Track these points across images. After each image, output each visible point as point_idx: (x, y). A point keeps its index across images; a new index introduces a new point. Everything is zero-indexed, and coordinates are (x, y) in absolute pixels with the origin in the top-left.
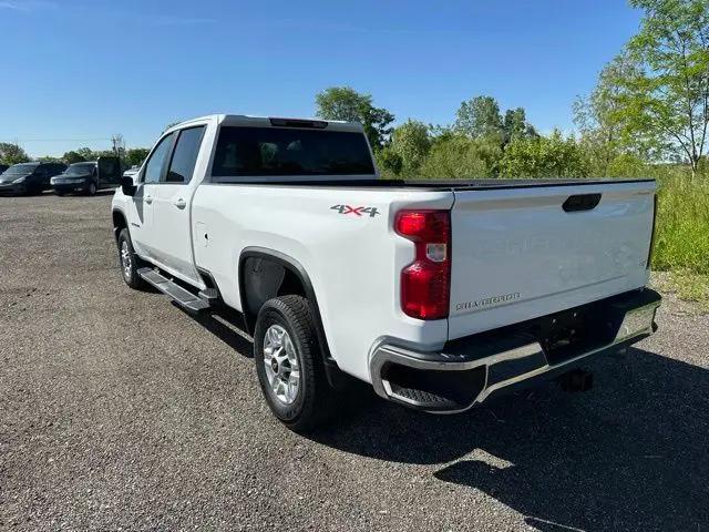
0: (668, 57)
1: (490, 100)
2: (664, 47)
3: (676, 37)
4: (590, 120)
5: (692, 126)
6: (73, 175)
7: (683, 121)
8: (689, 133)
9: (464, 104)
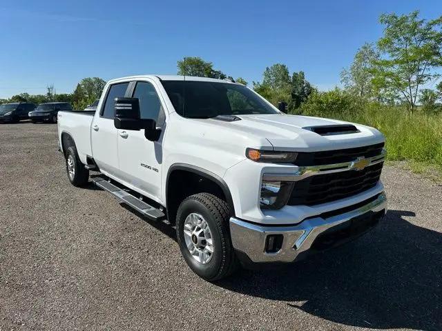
0: (398, 50)
1: (283, 66)
2: (396, 44)
3: (403, 40)
4: (351, 82)
5: (410, 87)
6: (42, 110)
7: (406, 84)
8: (408, 91)
9: (268, 69)
